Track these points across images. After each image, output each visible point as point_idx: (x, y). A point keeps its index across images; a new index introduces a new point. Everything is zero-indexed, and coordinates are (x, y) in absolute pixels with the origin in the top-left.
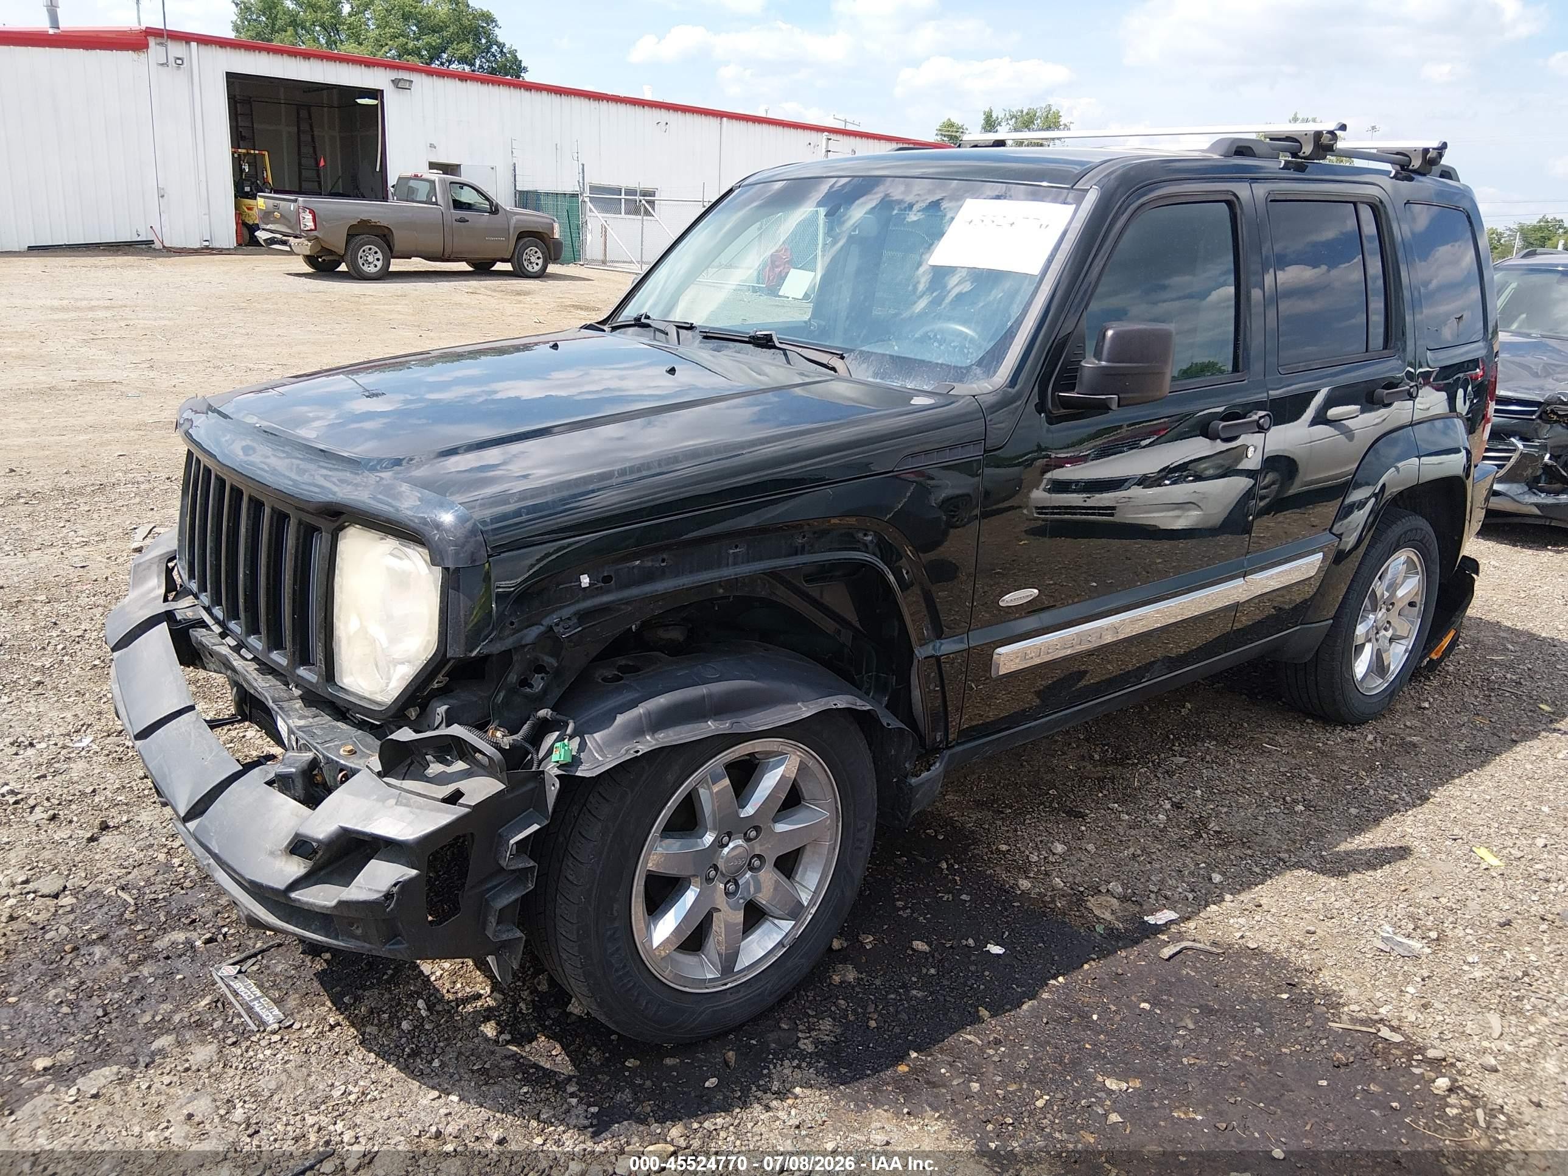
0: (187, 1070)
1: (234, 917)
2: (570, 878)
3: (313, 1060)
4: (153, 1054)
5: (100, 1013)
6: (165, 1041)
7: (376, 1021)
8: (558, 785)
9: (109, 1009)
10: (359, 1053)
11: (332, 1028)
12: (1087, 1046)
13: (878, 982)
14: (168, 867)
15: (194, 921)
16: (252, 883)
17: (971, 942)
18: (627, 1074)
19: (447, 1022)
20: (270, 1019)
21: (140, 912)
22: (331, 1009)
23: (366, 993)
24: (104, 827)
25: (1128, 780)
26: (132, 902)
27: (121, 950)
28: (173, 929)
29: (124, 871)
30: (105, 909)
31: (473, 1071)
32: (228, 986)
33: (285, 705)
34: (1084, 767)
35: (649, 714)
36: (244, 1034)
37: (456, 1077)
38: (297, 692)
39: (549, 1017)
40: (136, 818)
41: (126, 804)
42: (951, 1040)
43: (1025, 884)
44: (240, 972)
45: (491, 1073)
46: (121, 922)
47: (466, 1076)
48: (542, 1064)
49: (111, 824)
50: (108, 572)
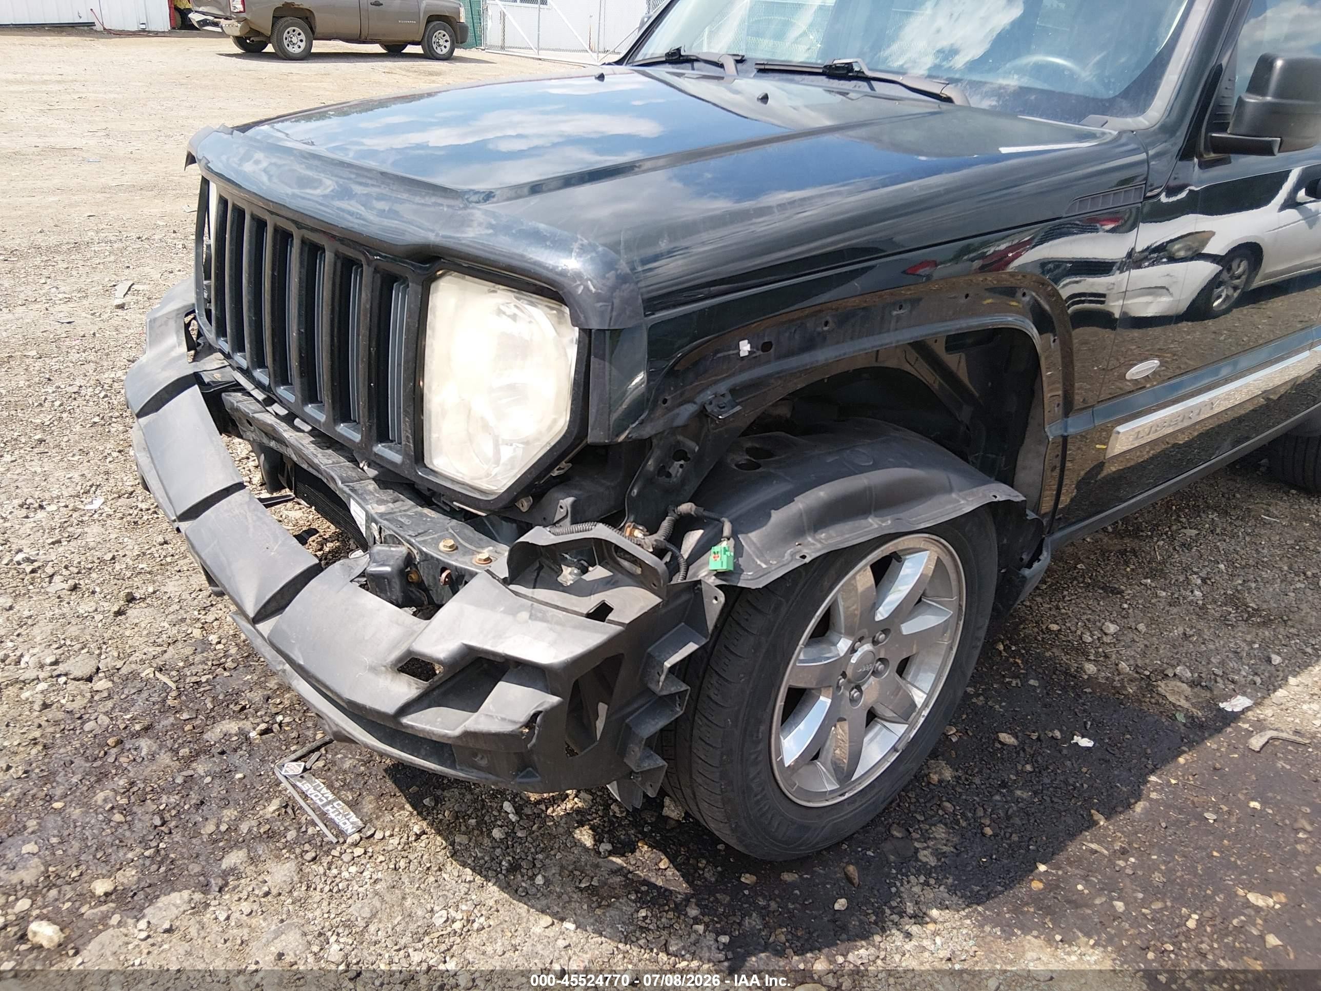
0: (267, 894)
1: (287, 703)
2: (713, 697)
3: (405, 879)
4: (225, 874)
5: (158, 821)
6: (235, 858)
7: (463, 828)
8: (722, 598)
9: (167, 816)
10: (452, 868)
11: (418, 837)
12: (1215, 854)
13: (977, 781)
14: (205, 645)
15: (244, 708)
16: (351, 703)
17: (1057, 734)
18: (746, 892)
19: (540, 828)
20: (349, 828)
21: (184, 698)
22: (411, 813)
23: (445, 793)
24: (131, 599)
25: (1149, 553)
26: (173, 685)
27: (169, 743)
28: (223, 718)
29: (159, 649)
30: (145, 695)
31: (581, 890)
32: (294, 786)
33: (357, 485)
34: (1101, 540)
35: (809, 512)
36: (324, 848)
37: (565, 897)
38: (372, 473)
39: (646, 823)
40: (163, 589)
41: (149, 573)
42: (1072, 849)
43: (1091, 668)
44: (305, 770)
45: (601, 891)
46: (165, 709)
47: (575, 896)
48: (653, 880)
49: (137, 595)
50: (94, 329)
